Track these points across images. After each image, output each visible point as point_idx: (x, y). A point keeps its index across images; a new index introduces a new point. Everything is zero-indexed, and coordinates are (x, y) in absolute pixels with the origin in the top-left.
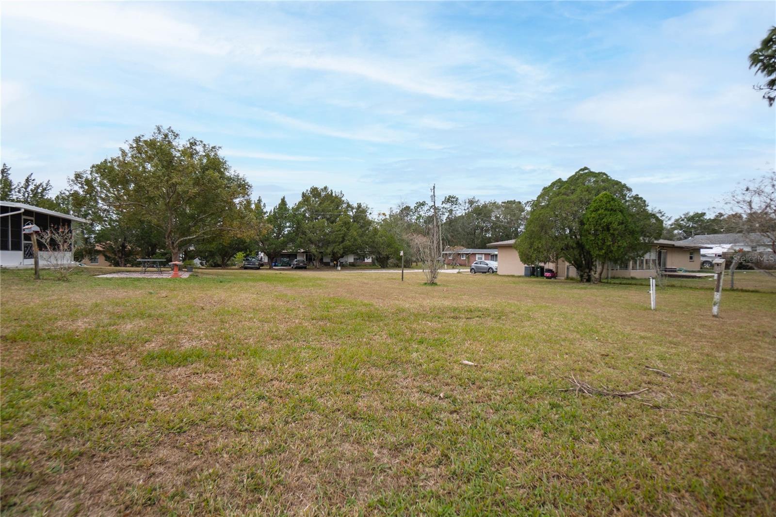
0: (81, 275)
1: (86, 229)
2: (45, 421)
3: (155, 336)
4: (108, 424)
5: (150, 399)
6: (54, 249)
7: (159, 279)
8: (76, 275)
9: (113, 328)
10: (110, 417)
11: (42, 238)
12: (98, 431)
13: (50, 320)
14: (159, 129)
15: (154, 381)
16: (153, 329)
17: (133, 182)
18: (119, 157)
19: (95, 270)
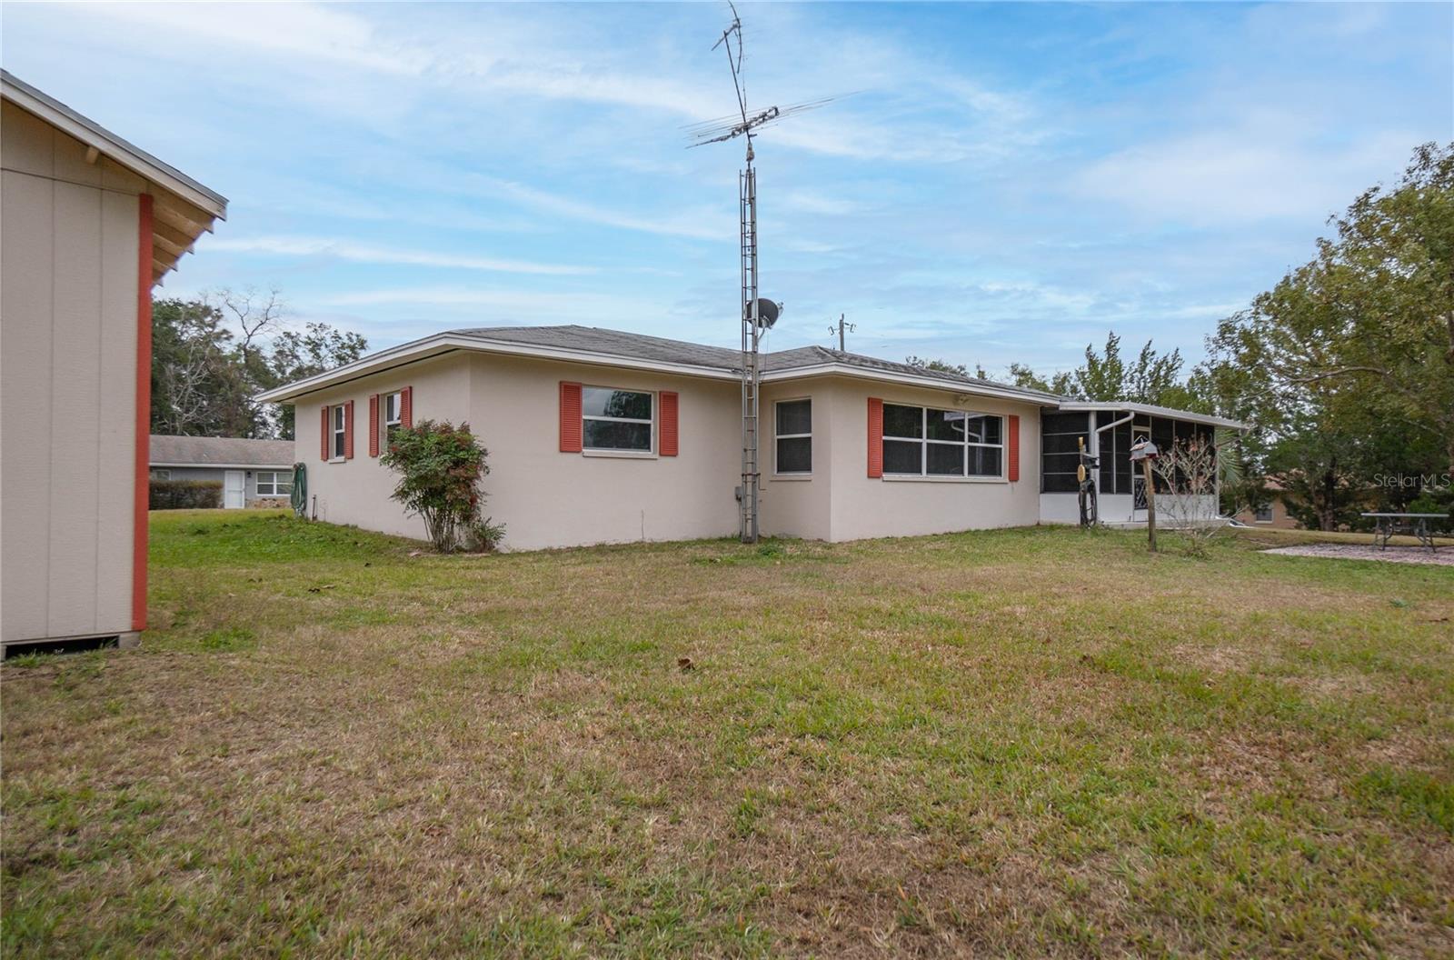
0: (1232, 547)
1: (1245, 444)
2: (1130, 855)
3: (1398, 728)
4: (1250, 925)
5: (1366, 907)
6: (1181, 490)
7: (1425, 567)
8: (1221, 547)
9: (1286, 680)
10: (1256, 909)
11: (1160, 466)
12: (1227, 933)
13: (1164, 638)
14: (1425, 156)
15: (1383, 860)
16: (1396, 708)
17: (1348, 314)
18: (1314, 264)
19: (1260, 537)
